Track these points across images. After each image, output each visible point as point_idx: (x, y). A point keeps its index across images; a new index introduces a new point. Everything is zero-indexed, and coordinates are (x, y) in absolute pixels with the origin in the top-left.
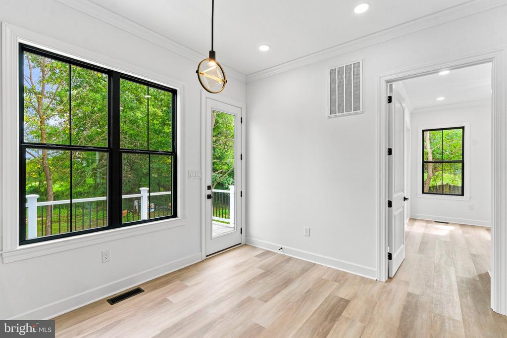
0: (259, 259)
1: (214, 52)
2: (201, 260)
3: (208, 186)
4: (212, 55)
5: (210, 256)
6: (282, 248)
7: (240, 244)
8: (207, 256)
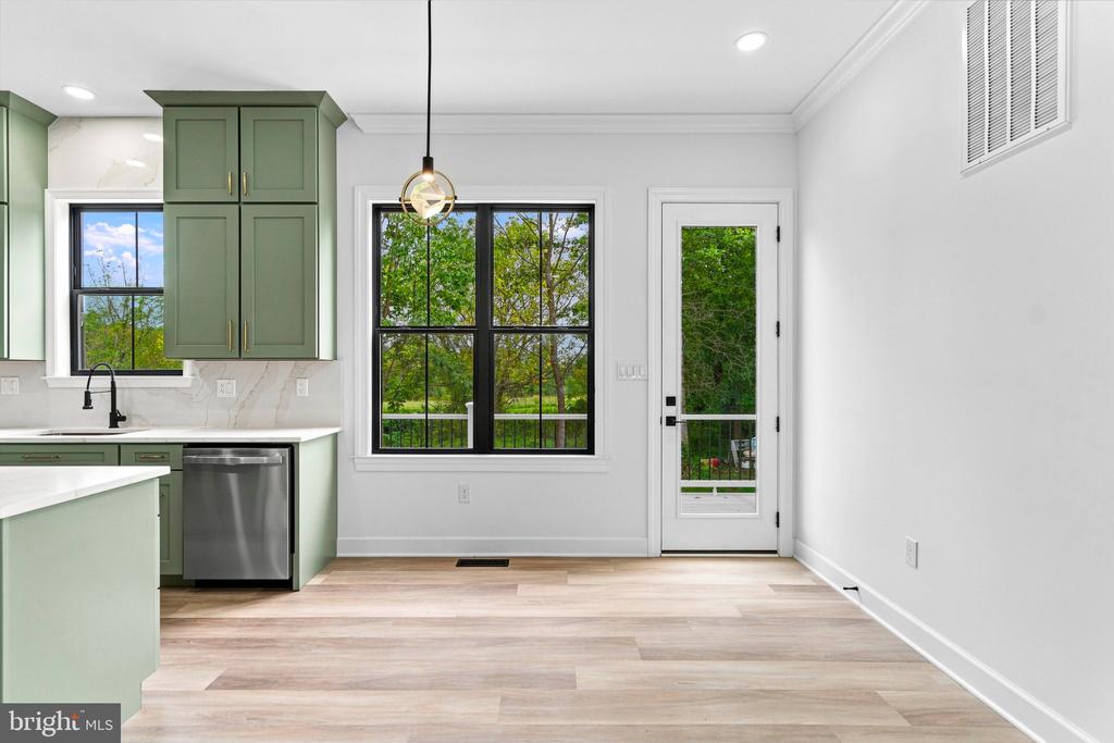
0: (774, 593)
1: (432, 159)
2: (645, 555)
3: (668, 398)
4: (428, 163)
5: (669, 554)
6: (856, 589)
7: (775, 552)
8: (663, 552)
